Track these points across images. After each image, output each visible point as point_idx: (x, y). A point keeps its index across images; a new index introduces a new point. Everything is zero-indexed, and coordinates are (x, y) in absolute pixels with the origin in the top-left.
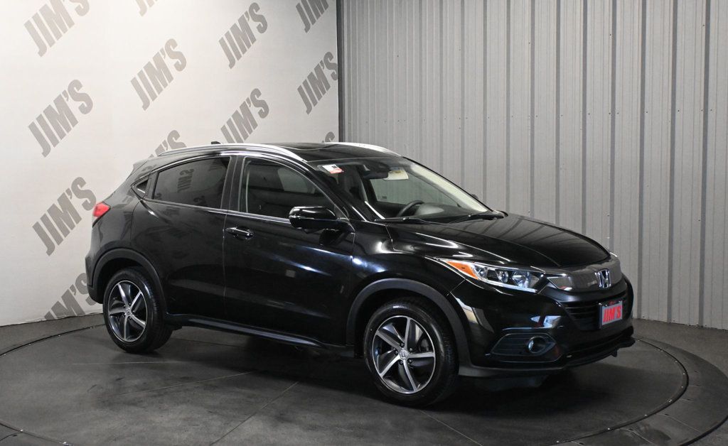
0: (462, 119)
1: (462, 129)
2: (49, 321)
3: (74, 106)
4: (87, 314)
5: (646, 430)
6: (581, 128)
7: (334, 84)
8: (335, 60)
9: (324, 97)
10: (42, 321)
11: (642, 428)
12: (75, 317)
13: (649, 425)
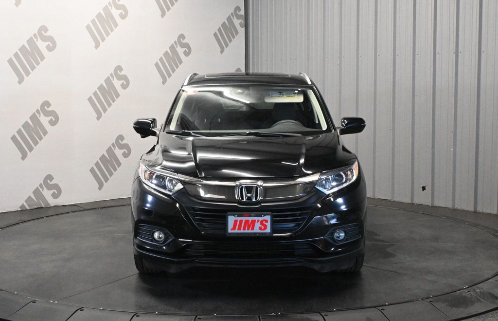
0: (340, 58)
1: (340, 65)
2: (23, 211)
3: (42, 45)
4: (52, 205)
5: (481, 292)
6: (432, 64)
7: (242, 31)
8: (242, 12)
9: (234, 41)
10: (18, 211)
11: (478, 291)
12: (43, 208)
13: (482, 289)
